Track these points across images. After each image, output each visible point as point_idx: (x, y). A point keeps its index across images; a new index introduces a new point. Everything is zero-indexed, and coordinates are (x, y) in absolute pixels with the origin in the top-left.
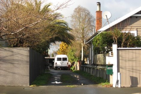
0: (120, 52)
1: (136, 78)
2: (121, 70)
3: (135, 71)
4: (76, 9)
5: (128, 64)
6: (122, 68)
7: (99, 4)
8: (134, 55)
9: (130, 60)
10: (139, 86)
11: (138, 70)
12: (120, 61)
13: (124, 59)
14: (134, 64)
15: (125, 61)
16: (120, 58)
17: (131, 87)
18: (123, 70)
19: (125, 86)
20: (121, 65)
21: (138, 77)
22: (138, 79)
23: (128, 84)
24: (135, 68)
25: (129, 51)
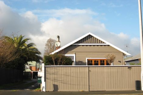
0: (47, 69)
1: (57, 86)
2: (47, 80)
3: (56, 81)
4: (48, 40)
5: (52, 76)
6: (48, 79)
7: (59, 37)
8: (56, 70)
9: (53, 74)
10: (59, 91)
11: (58, 80)
12: (47, 74)
13: (49, 73)
14: (56, 76)
15: (50, 74)
16: (47, 72)
17: (54, 91)
18: (48, 80)
19: (50, 91)
20: (47, 77)
21: (58, 84)
22: (58, 86)
23: (52, 89)
24: (56, 79)
25: (53, 67)
